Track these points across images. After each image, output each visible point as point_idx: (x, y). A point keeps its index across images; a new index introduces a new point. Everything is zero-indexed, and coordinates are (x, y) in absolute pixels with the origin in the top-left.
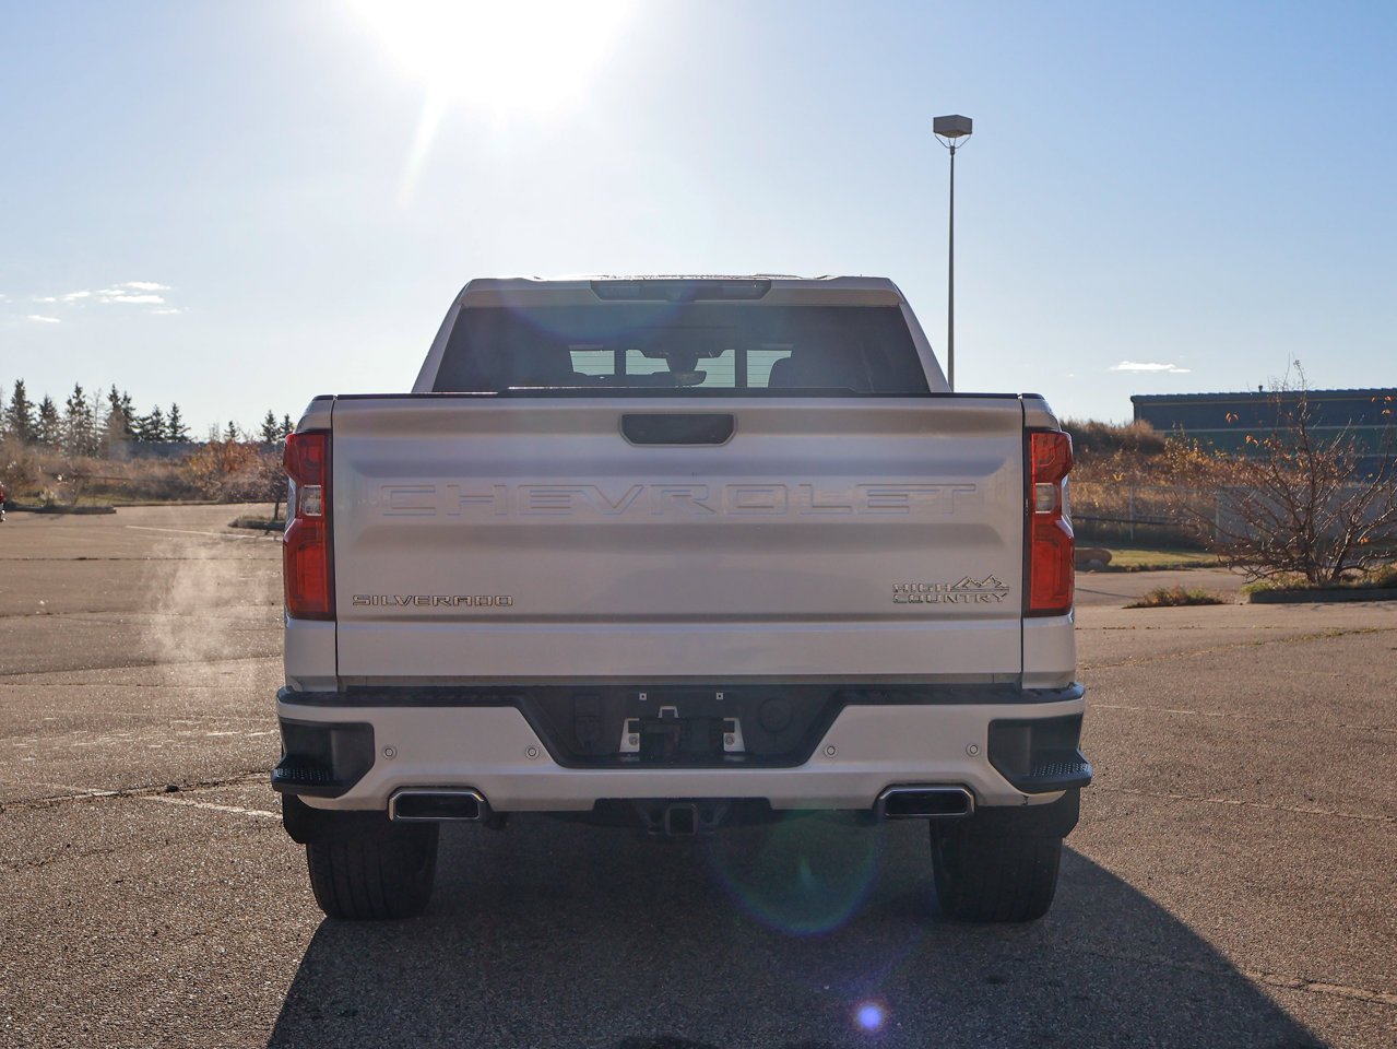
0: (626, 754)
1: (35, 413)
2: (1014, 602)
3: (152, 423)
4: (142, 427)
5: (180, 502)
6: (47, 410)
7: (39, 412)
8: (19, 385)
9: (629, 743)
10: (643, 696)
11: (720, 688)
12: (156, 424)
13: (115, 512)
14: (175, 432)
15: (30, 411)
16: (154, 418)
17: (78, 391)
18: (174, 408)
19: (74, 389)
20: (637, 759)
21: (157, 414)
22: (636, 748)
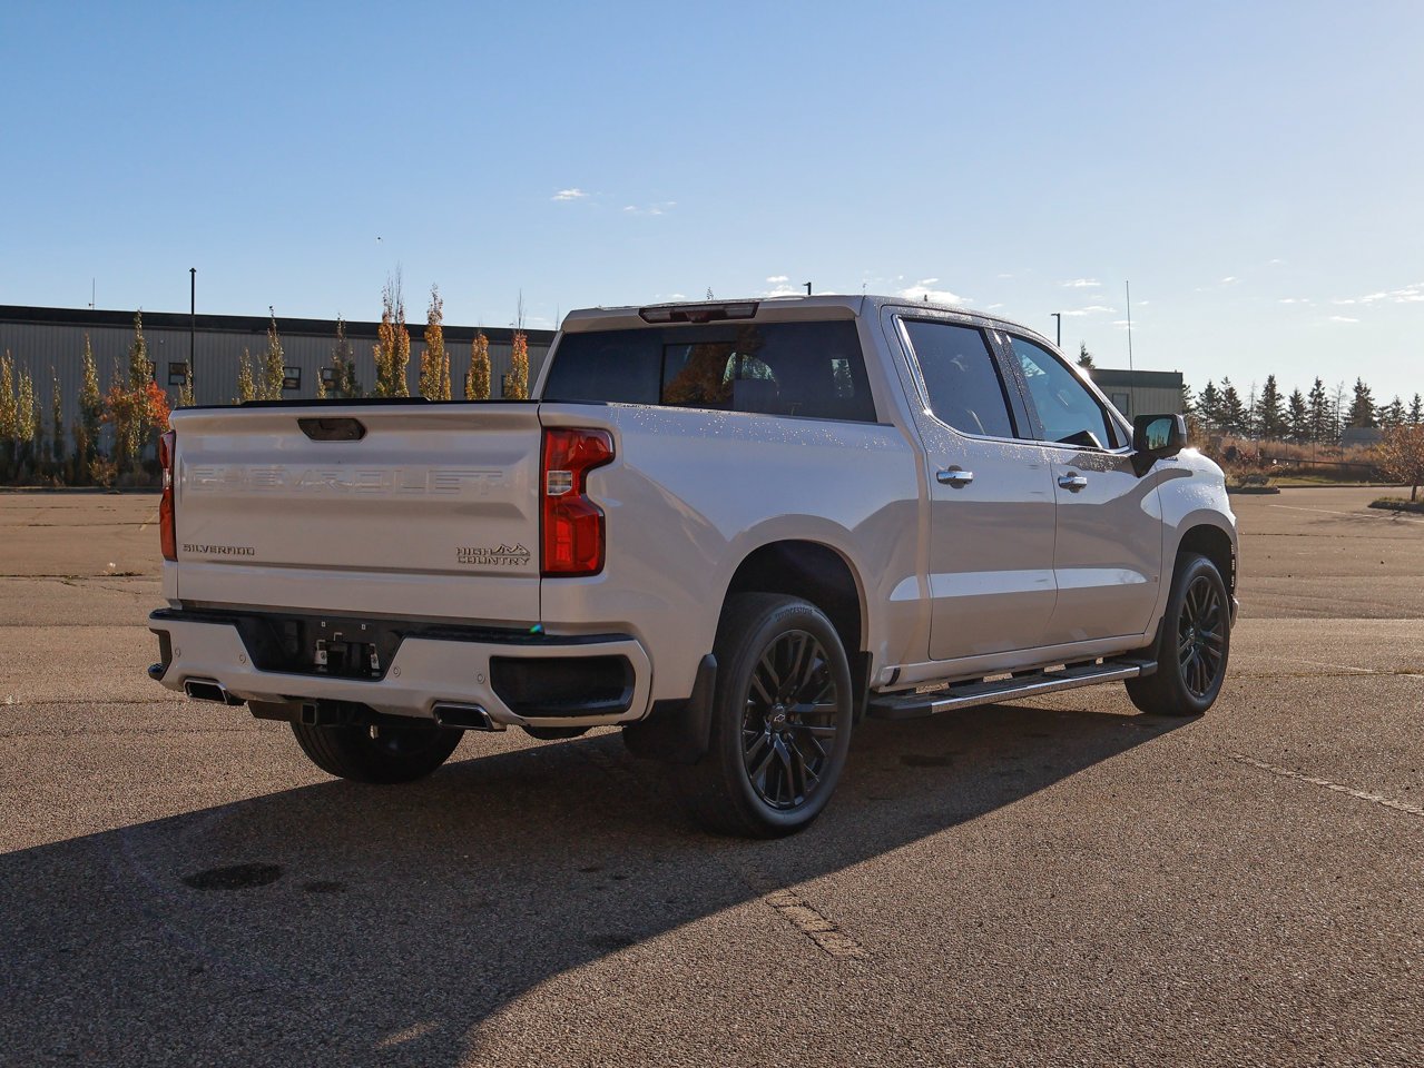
0: (319, 665)
1: (1285, 404)
2: (533, 566)
3: (1393, 411)
4: (1381, 415)
5: (1367, 484)
6: (1296, 400)
7: (1290, 403)
8: (1271, 379)
9: (321, 658)
10: (323, 624)
11: (365, 620)
12: (1396, 412)
13: (1279, 492)
14: (1417, 420)
15: (1281, 402)
16: (1394, 407)
17: (1318, 384)
18: (1417, 397)
19: (1314, 382)
20: (325, 670)
21: (1398, 403)
22: (324, 662)
